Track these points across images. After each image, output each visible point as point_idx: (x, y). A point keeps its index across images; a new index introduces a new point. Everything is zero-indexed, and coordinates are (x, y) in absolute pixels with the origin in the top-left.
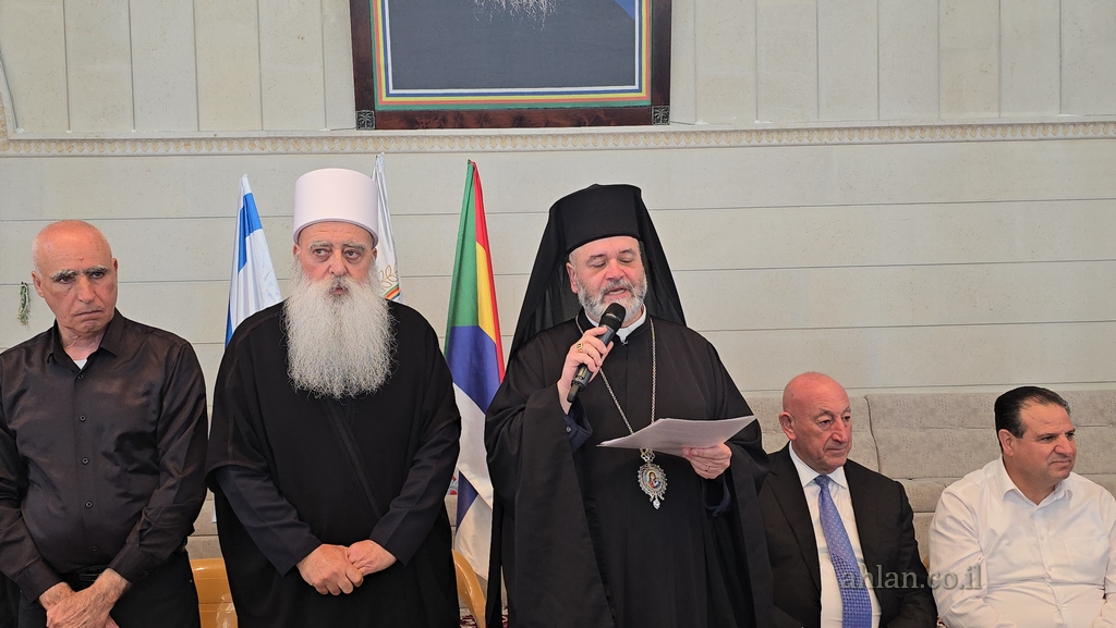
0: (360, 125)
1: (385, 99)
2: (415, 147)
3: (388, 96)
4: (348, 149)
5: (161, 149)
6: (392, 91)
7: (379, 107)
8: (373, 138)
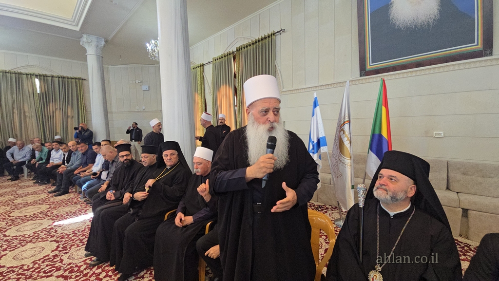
0: (361, 76)
1: (369, 67)
3: (370, 66)
4: (357, 83)
5: (310, 90)
6: (371, 64)
7: (367, 70)
8: (365, 79)
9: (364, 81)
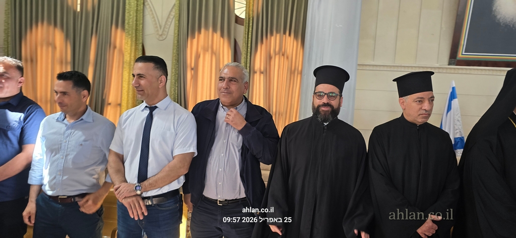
0: (450, 64)
1: (461, 56)
2: (468, 72)
3: (462, 54)
4: (445, 71)
5: (382, 68)
6: (464, 53)
7: (458, 58)
8: (454, 68)
9: (452, 71)
